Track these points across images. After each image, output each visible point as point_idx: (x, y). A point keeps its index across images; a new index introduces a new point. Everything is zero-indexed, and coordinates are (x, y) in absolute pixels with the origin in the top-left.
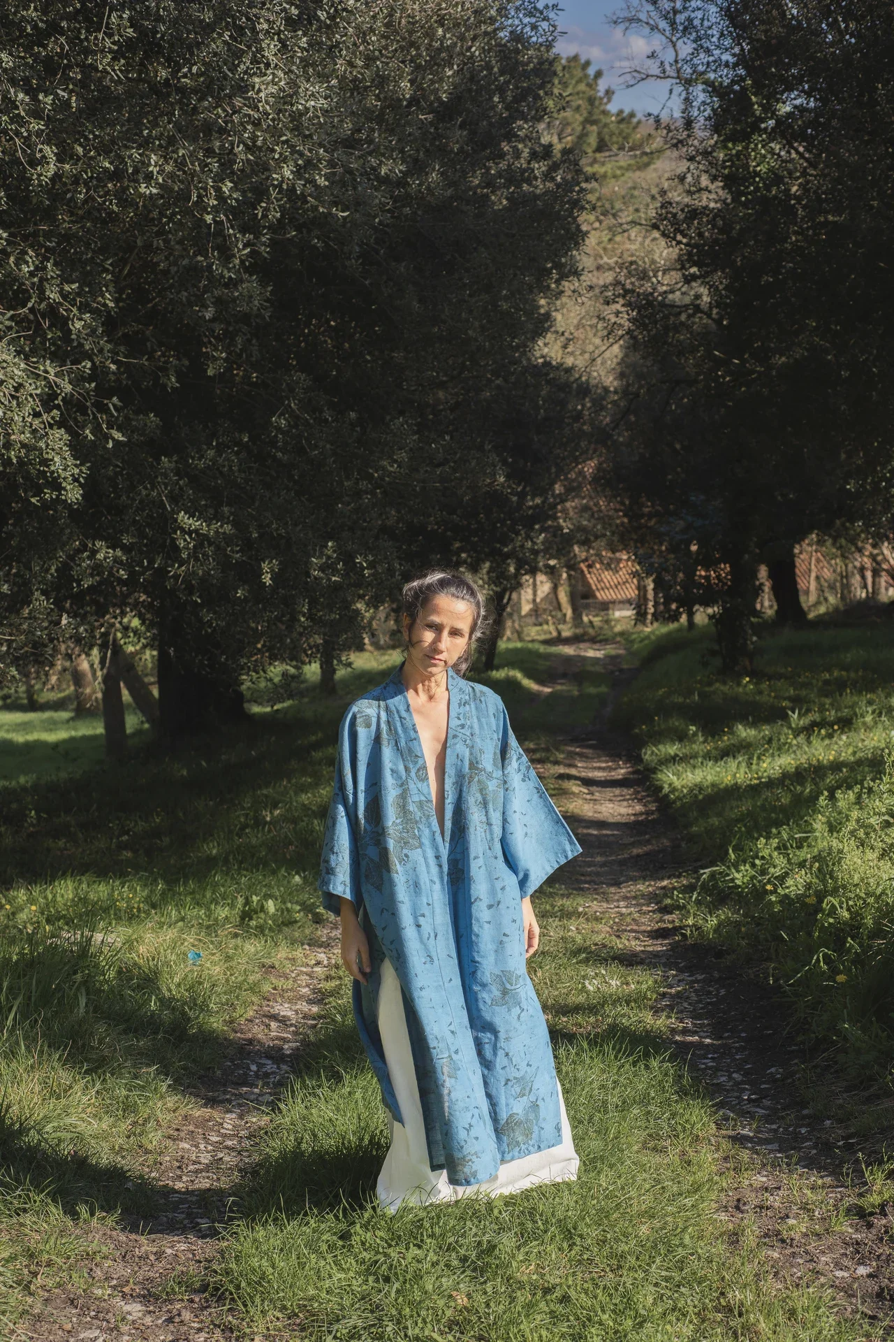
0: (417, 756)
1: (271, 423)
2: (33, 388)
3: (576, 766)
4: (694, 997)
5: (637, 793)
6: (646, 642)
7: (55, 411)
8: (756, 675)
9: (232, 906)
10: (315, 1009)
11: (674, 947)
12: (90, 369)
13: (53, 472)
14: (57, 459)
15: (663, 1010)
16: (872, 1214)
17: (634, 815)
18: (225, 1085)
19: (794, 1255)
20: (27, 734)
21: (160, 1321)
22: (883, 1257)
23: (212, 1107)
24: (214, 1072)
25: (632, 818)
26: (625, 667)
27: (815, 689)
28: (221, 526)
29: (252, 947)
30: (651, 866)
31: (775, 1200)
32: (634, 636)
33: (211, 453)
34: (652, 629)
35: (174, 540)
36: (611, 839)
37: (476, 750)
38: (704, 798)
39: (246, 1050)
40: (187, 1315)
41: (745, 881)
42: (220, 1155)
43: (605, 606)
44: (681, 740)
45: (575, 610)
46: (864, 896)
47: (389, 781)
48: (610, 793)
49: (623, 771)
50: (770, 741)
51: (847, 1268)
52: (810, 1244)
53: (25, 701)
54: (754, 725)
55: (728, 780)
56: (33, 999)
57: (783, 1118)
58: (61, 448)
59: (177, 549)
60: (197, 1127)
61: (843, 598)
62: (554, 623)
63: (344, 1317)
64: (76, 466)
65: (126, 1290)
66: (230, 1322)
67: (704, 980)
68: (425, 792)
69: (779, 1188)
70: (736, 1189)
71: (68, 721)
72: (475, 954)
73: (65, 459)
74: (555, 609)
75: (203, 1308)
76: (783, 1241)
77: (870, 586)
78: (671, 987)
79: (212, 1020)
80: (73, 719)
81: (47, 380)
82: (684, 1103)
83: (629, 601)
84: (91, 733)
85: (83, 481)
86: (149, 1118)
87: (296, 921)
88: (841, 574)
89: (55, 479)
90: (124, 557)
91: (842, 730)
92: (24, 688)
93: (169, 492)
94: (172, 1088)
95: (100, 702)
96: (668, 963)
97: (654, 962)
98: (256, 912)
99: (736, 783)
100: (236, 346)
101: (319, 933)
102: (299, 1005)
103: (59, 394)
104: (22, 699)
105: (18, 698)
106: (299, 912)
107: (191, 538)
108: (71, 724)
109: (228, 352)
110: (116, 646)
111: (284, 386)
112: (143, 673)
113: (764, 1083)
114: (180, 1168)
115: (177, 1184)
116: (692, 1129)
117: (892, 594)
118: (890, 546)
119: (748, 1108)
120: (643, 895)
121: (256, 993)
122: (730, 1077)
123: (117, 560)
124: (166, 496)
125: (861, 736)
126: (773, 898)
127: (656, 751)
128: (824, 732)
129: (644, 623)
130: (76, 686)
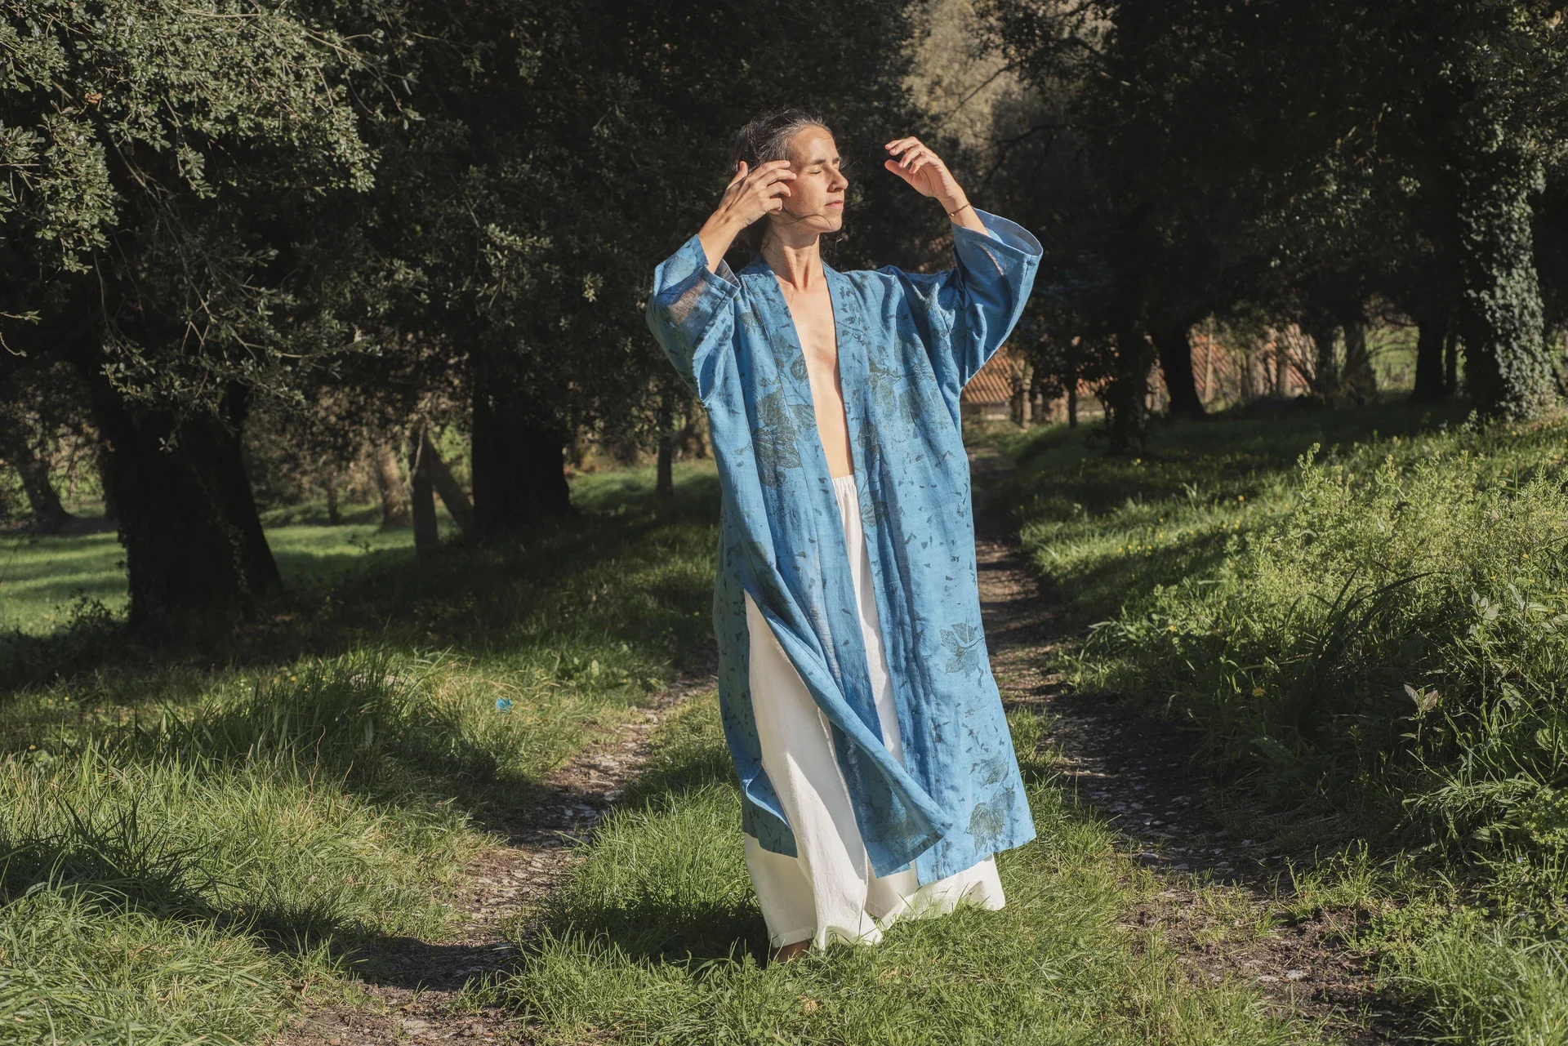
0: (791, 346)
1: (592, 132)
2: (314, 62)
4: (1083, 736)
5: (1013, 575)
6: (1023, 443)
7: (341, 87)
8: (1149, 458)
9: (549, 667)
10: (642, 760)
11: (1059, 699)
12: (382, 39)
13: (340, 157)
14: (343, 141)
15: (1048, 749)
16: (1302, 920)
17: (1012, 595)
18: (535, 828)
19: (1211, 961)
20: (328, 547)
21: (447, 1036)
22: (1319, 961)
23: (519, 847)
24: (523, 815)
25: (1009, 598)
26: (999, 468)
27: (1216, 473)
28: (538, 241)
29: (569, 703)
30: (1031, 636)
31: (1187, 913)
32: (1009, 438)
33: (527, 167)
34: (1028, 429)
35: (483, 256)
38: (1091, 573)
39: (561, 797)
40: (479, 1029)
41: (1140, 634)
42: (526, 889)
43: (976, 409)
44: (1064, 521)
46: (1282, 617)
49: (997, 555)
50: (1166, 516)
51: (1276, 973)
52: (1230, 950)
53: (327, 516)
54: (1146, 500)
55: (1119, 551)
57: (1193, 840)
58: (347, 129)
59: (487, 269)
60: (500, 864)
61: (1244, 393)
63: (668, 1023)
64: (366, 150)
65: (408, 1007)
66: (531, 1033)
67: (1095, 723)
68: (804, 393)
69: (1191, 902)
70: (1139, 904)
71: (374, 534)
73: (352, 141)
75: (499, 1023)
76: (1198, 948)
77: (1274, 380)
78: (1057, 729)
79: (522, 766)
80: (380, 531)
81: (333, 52)
82: (1075, 825)
83: (1002, 404)
84: (399, 545)
85: (374, 167)
86: (444, 853)
87: (623, 684)
88: (1242, 367)
89: (342, 165)
90: (426, 279)
91: (1248, 500)
92: (325, 501)
93: (479, 206)
94: (473, 824)
95: (410, 508)
96: (1053, 709)
97: (1037, 709)
98: (577, 670)
99: (1128, 554)
100: (553, 43)
101: (649, 698)
102: (624, 757)
103: (347, 66)
104: (324, 513)
105: (319, 512)
106: (627, 677)
107: (502, 254)
108: (378, 537)
109: (546, 50)
110: (427, 445)
111: (608, 90)
112: (459, 482)
113: (1170, 810)
114: (478, 901)
115: (475, 916)
116: (1085, 848)
117: (1298, 391)
118: (1298, 330)
119: (1151, 832)
120: (1022, 661)
121: (573, 743)
122: (1128, 807)
123: (418, 282)
124: (474, 211)
125: (1270, 504)
126: (1176, 641)
127: (1036, 531)
128: (1226, 503)
129: (1020, 424)
130: (383, 494)
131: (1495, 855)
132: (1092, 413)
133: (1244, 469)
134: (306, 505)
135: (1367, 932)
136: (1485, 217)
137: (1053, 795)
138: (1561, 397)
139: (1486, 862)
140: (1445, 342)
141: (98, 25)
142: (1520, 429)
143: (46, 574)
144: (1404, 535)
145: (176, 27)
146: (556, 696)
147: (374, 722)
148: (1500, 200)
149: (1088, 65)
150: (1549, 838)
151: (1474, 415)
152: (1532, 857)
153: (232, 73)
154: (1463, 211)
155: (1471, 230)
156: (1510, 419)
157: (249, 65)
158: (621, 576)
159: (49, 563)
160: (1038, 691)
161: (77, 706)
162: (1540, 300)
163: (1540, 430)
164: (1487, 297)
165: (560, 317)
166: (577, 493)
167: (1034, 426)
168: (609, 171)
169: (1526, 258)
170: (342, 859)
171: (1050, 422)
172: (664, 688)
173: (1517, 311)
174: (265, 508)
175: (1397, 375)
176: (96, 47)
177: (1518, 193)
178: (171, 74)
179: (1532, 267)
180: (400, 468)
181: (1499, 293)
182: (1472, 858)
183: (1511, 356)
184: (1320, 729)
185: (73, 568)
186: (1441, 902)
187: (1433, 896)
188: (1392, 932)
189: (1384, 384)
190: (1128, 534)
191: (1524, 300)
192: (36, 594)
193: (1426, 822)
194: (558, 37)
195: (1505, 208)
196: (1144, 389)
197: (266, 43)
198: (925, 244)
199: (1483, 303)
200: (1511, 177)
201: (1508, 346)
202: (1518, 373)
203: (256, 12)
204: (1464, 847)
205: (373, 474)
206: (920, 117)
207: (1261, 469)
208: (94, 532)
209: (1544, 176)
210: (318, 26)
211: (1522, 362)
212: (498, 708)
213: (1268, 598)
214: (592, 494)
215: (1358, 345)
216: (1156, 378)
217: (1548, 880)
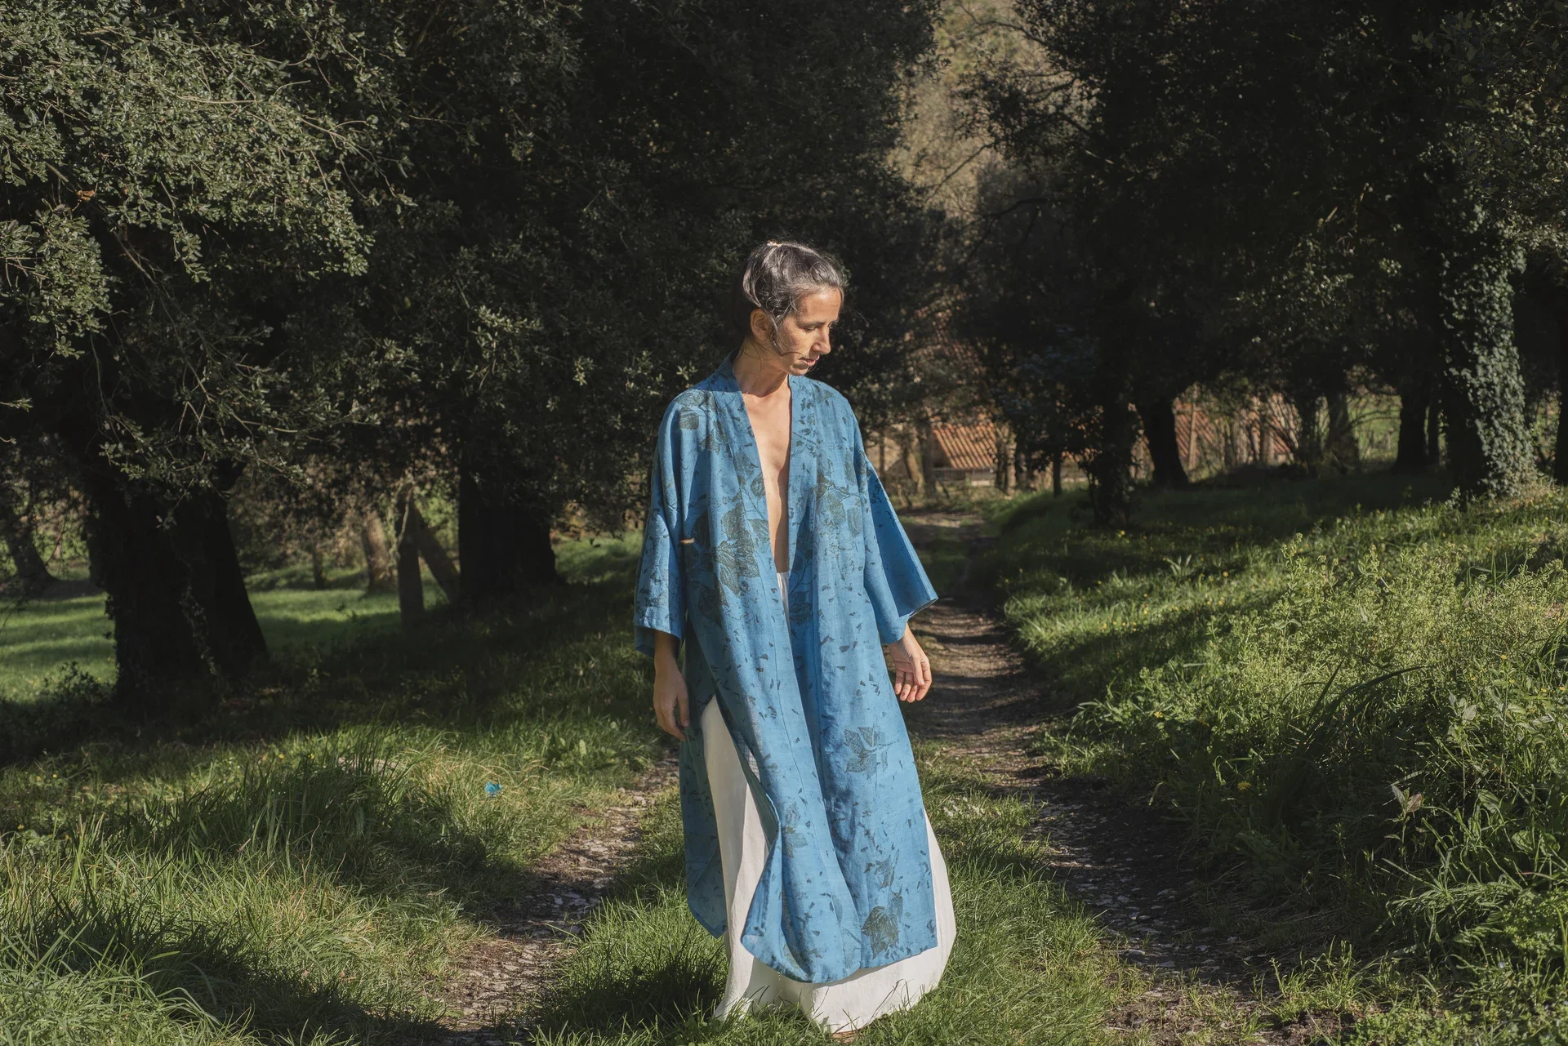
0: (752, 465)
1: (582, 214)
2: (311, 145)
3: (930, 624)
4: (1070, 825)
5: (999, 649)
6: (1008, 510)
7: (335, 171)
8: (1133, 530)
9: (538, 748)
10: (631, 845)
11: (1046, 784)
12: (376, 125)
13: (333, 242)
14: (338, 223)
15: (1034, 838)
16: (1288, 1023)
17: (996, 670)
18: (525, 918)
20: (313, 613)
23: (509, 938)
24: (513, 903)
25: (994, 673)
26: (983, 536)
28: (528, 323)
29: (557, 785)
30: (1016, 715)
31: (1173, 1014)
32: (994, 505)
33: (517, 247)
34: (1013, 496)
35: (473, 338)
36: (970, 694)
37: (824, 460)
38: (1076, 649)
39: (551, 884)
41: (1126, 717)
42: (516, 983)
43: (961, 475)
44: (1049, 594)
45: (926, 478)
46: (1267, 707)
47: (720, 492)
48: (967, 650)
49: (983, 628)
50: (1150, 591)
53: (312, 580)
54: (1132, 574)
55: (1104, 627)
56: (302, 820)
57: (1179, 936)
58: (342, 212)
59: (477, 351)
60: (491, 956)
61: (1228, 461)
62: (904, 493)
64: (360, 232)
67: (1081, 810)
68: (761, 510)
69: (1177, 1002)
70: (1126, 1004)
71: (360, 599)
72: (827, 709)
73: (347, 224)
74: (905, 477)
77: (1257, 447)
78: (1043, 816)
79: (512, 852)
80: (365, 597)
81: (327, 136)
82: (1062, 921)
83: (987, 470)
84: (386, 610)
85: (368, 251)
86: (436, 944)
87: (611, 765)
88: (1225, 435)
89: (335, 250)
90: (416, 358)
91: (1232, 577)
92: (310, 565)
93: (469, 287)
94: (463, 915)
95: (395, 572)
96: (1040, 796)
97: (1023, 796)
98: (564, 750)
99: (1113, 631)
100: (545, 125)
101: (637, 779)
102: (612, 843)
103: (341, 152)
104: (309, 577)
105: (304, 576)
106: (614, 757)
107: (493, 336)
108: (364, 602)
109: (536, 132)
110: (414, 513)
111: (599, 173)
112: (444, 546)
113: (1155, 904)
114: (470, 995)
115: (467, 1011)
116: (1072, 945)
117: (1282, 459)
118: (1281, 399)
119: (1137, 927)
120: (1008, 741)
121: (563, 828)
122: (1115, 900)
123: (409, 362)
124: (465, 291)
125: (1254, 581)
126: (1160, 726)
127: (1021, 605)
128: (1211, 578)
129: (1005, 491)
130: (368, 561)
131: (1478, 958)
132: (1075, 480)
133: (1228, 542)
134: (292, 568)
135: (1352, 1036)
136: (1467, 296)
137: (1040, 889)
138: (1541, 474)
139: (1469, 966)
140: (1427, 412)
141: (95, 111)
142: (1503, 507)
143: (32, 640)
144: (1388, 623)
145: (172, 111)
146: (545, 780)
147: (365, 810)
148: (1481, 279)
149: (1072, 144)
150: (1530, 943)
151: (1456, 493)
152: (1514, 963)
153: (227, 158)
154: (1443, 291)
155: (1453, 309)
156: (1493, 496)
157: (245, 150)
158: (606, 648)
159: (34, 627)
160: (1023, 774)
161: (65, 784)
162: (1521, 379)
163: (1522, 508)
164: (1469, 376)
165: (548, 398)
166: (562, 560)
167: (1018, 492)
168: (599, 251)
169: (1507, 338)
170: (334, 953)
171: (1035, 489)
172: (651, 767)
173: (1498, 389)
174: (250, 572)
175: (1380, 442)
176: (93, 133)
177: (1499, 272)
178: (167, 157)
179: (1513, 345)
180: (386, 532)
181: (1480, 371)
182: (1456, 961)
183: (1493, 434)
184: (1305, 824)
185: (59, 632)
186: (1425, 1006)
187: (1417, 999)
188: (1376, 1037)
189: (1367, 453)
190: (1112, 608)
191: (1505, 378)
192: (20, 660)
193: (1409, 924)
194: (549, 119)
195: (1486, 288)
196: (1127, 460)
197: (262, 129)
198: (911, 314)
199: (1465, 381)
200: (1492, 257)
201: (1490, 424)
202: (1499, 451)
203: (252, 97)
204: (1447, 949)
205: (359, 539)
206: (907, 189)
207: (1245, 542)
208: (79, 596)
209: (1525, 256)
210: (313, 112)
211: (1504, 440)
212: (487, 794)
213: (1253, 687)
214: (577, 560)
215: (1341, 414)
216: (1141, 451)
217: (1530, 985)
